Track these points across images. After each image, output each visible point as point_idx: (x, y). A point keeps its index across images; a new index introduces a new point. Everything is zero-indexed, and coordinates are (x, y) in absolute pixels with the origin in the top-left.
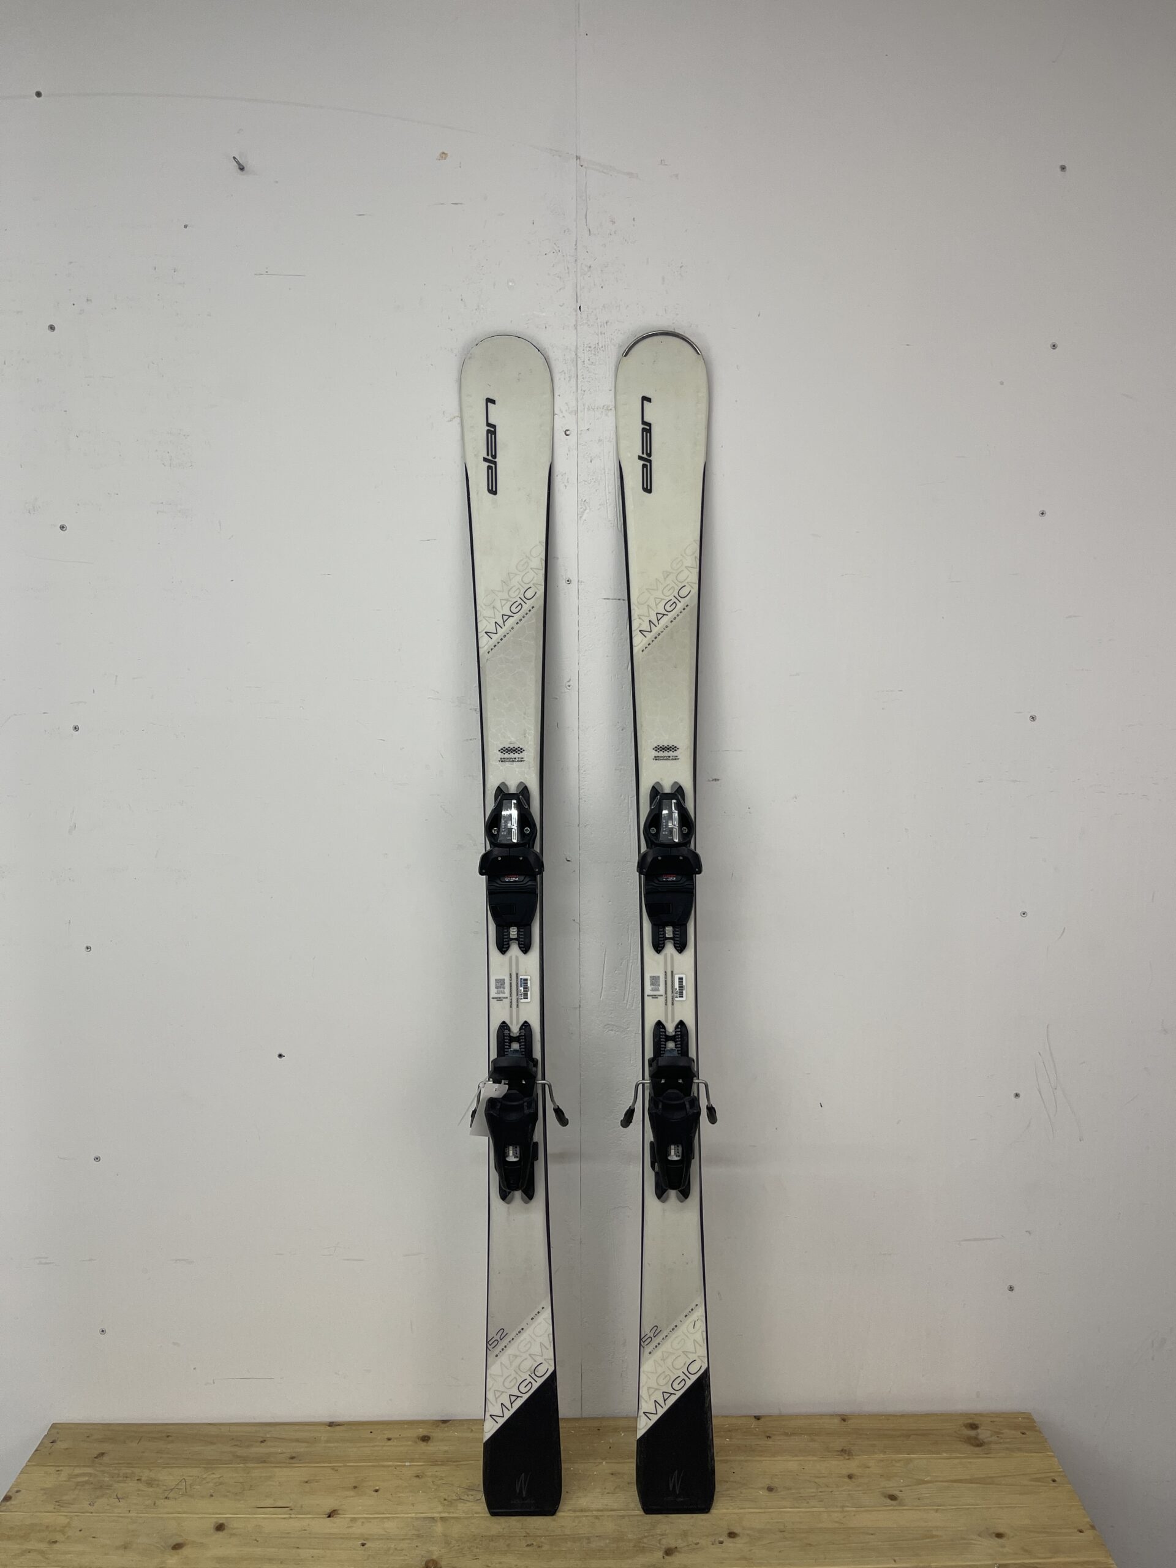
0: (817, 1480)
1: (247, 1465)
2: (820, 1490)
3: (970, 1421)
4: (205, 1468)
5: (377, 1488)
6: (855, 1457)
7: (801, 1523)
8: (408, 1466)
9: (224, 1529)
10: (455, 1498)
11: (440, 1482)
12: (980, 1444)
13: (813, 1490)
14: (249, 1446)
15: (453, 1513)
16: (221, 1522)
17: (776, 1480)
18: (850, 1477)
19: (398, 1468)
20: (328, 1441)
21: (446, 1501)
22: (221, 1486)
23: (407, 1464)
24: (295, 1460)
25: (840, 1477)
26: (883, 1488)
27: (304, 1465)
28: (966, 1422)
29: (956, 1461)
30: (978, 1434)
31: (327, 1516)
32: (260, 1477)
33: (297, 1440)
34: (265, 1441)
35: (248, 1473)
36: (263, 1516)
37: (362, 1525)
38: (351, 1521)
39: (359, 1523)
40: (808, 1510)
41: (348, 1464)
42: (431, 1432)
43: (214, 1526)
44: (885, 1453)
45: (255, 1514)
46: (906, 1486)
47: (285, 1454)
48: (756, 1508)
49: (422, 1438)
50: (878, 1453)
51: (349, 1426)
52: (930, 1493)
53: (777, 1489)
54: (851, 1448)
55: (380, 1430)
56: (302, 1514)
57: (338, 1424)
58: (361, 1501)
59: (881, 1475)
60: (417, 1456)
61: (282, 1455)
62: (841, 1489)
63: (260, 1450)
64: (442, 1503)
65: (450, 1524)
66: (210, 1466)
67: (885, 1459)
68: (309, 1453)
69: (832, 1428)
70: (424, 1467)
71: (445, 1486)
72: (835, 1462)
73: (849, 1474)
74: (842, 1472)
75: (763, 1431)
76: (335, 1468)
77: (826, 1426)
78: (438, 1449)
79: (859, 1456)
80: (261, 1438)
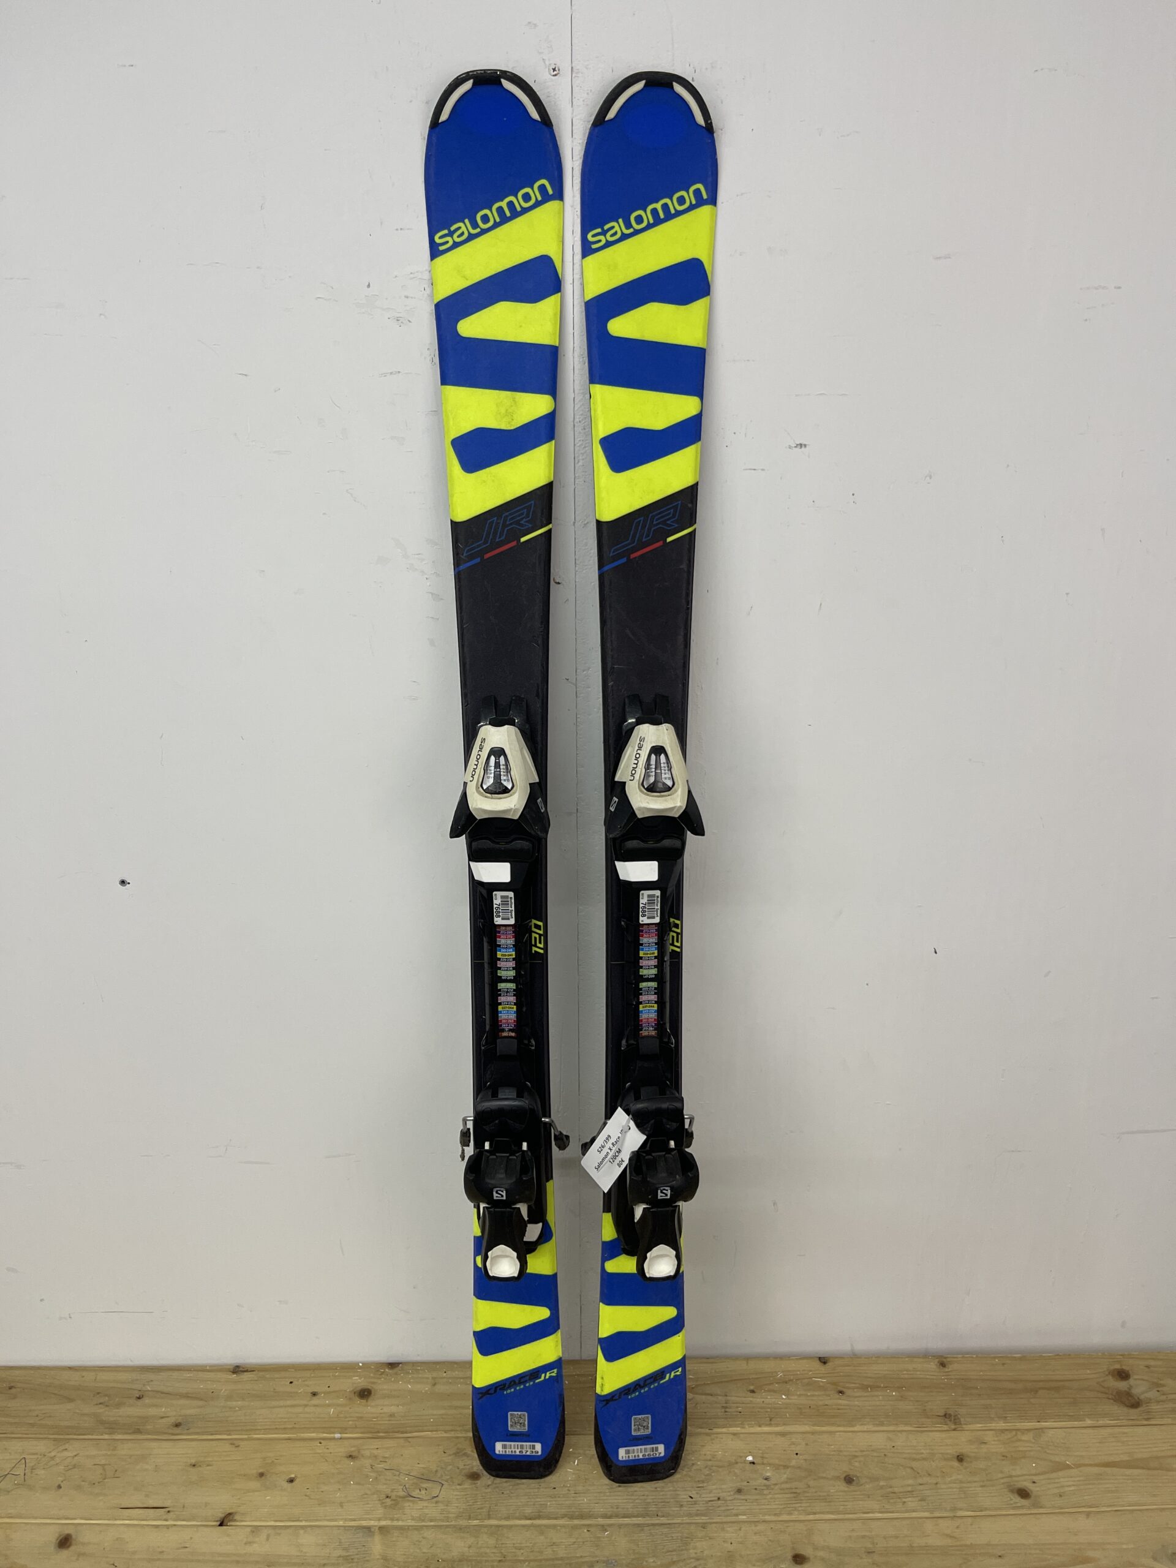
0: (914, 1464)
1: (114, 1436)
2: (920, 1481)
3: (1117, 1366)
4: (55, 1440)
5: (293, 1476)
6: (964, 1426)
7: (897, 1537)
8: (338, 1439)
9: (69, 1547)
10: (402, 1494)
11: (383, 1465)
12: (1135, 1404)
13: (910, 1482)
14: (119, 1405)
15: (398, 1520)
16: (67, 1532)
17: (857, 1464)
18: (960, 1459)
19: (324, 1442)
20: (229, 1398)
21: (388, 1500)
22: (75, 1469)
23: (337, 1436)
24: (180, 1428)
25: (946, 1459)
26: (1008, 1477)
27: (196, 1437)
28: (1112, 1368)
29: (1105, 1432)
30: (1131, 1387)
31: (218, 1523)
32: (131, 1456)
33: (186, 1396)
34: (142, 1396)
35: (115, 1449)
36: (127, 1522)
37: (268, 1539)
38: (253, 1532)
39: (263, 1536)
40: (907, 1515)
41: (255, 1436)
42: (373, 1383)
43: (57, 1539)
44: (1004, 1418)
45: (116, 1520)
46: (1039, 1474)
47: (169, 1419)
48: (832, 1513)
49: (360, 1392)
50: (996, 1419)
51: (261, 1374)
52: (1074, 1485)
53: (859, 1480)
54: (957, 1410)
55: (303, 1380)
56: (183, 1520)
57: (246, 1369)
58: (268, 1498)
59: (1003, 1456)
60: (350, 1423)
61: (164, 1420)
62: (949, 1479)
63: (132, 1411)
64: (384, 1501)
65: (394, 1539)
66: (62, 1437)
67: (1007, 1430)
68: (201, 1417)
69: (928, 1377)
70: (360, 1441)
71: (388, 1473)
72: (937, 1434)
73: (958, 1454)
74: (949, 1451)
75: (834, 1384)
76: (235, 1442)
77: (918, 1373)
78: (382, 1411)
79: (970, 1424)
80: (137, 1392)
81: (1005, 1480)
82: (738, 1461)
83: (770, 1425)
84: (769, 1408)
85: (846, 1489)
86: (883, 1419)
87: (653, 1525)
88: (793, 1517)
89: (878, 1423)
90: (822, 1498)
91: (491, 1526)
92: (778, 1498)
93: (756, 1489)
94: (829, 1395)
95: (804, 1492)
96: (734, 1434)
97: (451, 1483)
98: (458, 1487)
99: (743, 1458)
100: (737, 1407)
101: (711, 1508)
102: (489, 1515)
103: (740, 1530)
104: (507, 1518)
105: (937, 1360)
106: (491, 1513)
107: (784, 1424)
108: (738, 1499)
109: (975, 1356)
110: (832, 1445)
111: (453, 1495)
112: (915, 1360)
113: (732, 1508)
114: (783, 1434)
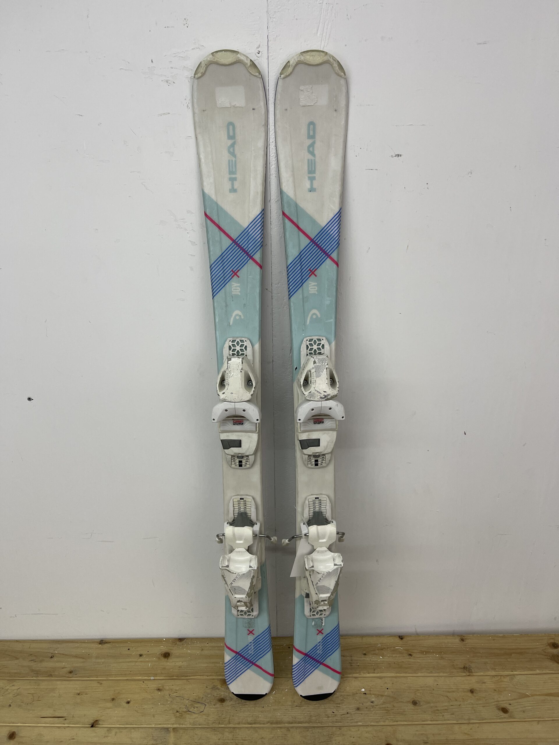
0: (448, 694)
1: (38, 678)
2: (451, 704)
3: (552, 641)
4: (8, 680)
5: (129, 700)
6: (474, 674)
7: (440, 734)
8: (152, 680)
9: (15, 738)
10: (185, 710)
11: (175, 694)
13: (446, 704)
14: (41, 661)
15: (182, 724)
16: (14, 730)
17: (419, 694)
18: (472, 691)
19: (145, 682)
20: (97, 657)
21: (178, 713)
22: (18, 696)
23: (152, 678)
24: (72, 674)
25: (464, 692)
26: (497, 701)
27: (80, 679)
28: (549, 642)
29: (547, 676)
31: (91, 726)
32: (47, 689)
33: (76, 656)
34: (53, 656)
35: (38, 685)
36: (44, 725)
37: (115, 735)
38: (108, 730)
39: (113, 732)
40: (444, 722)
41: (110, 678)
42: (171, 649)
43: (8, 735)
44: (494, 669)
45: (38, 724)
46: (513, 700)
47: (67, 669)
48: (406, 721)
49: (164, 654)
50: (490, 670)
51: (114, 644)
52: (531, 706)
53: (420, 703)
54: (471, 665)
55: (135, 647)
56: (73, 724)
57: (106, 642)
58: (116, 712)
59: (494, 690)
60: (159, 671)
61: (64, 670)
62: (467, 702)
63: (49, 664)
64: (176, 714)
65: (180, 735)
66: (11, 678)
67: (496, 676)
68: (83, 668)
69: (455, 646)
70: (164, 681)
71: (178, 698)
72: (460, 678)
73: (470, 689)
74: (466, 688)
75: (406, 650)
76: (100, 681)
77: (450, 644)
78: (175, 665)
79: (477, 673)
80: (50, 654)
81: (495, 703)
82: (358, 692)
83: (374, 673)
84: (373, 664)
85: (413, 708)
86: (432, 670)
87: (314, 727)
88: (387, 723)
89: (429, 672)
90: (401, 713)
91: (230, 728)
92: (378, 713)
93: (367, 708)
94: (403, 657)
95: (392, 709)
96: (356, 678)
97: (210, 704)
98: (214, 706)
99: (360, 691)
100: (357, 663)
101: (343, 718)
102: (229, 722)
103: (359, 730)
104: (239, 724)
105: (460, 637)
106: (230, 721)
107: (381, 672)
108: (358, 713)
109: (479, 635)
110: (405, 684)
111: (211, 710)
112: (448, 637)
113: (354, 718)
114: (380, 678)
